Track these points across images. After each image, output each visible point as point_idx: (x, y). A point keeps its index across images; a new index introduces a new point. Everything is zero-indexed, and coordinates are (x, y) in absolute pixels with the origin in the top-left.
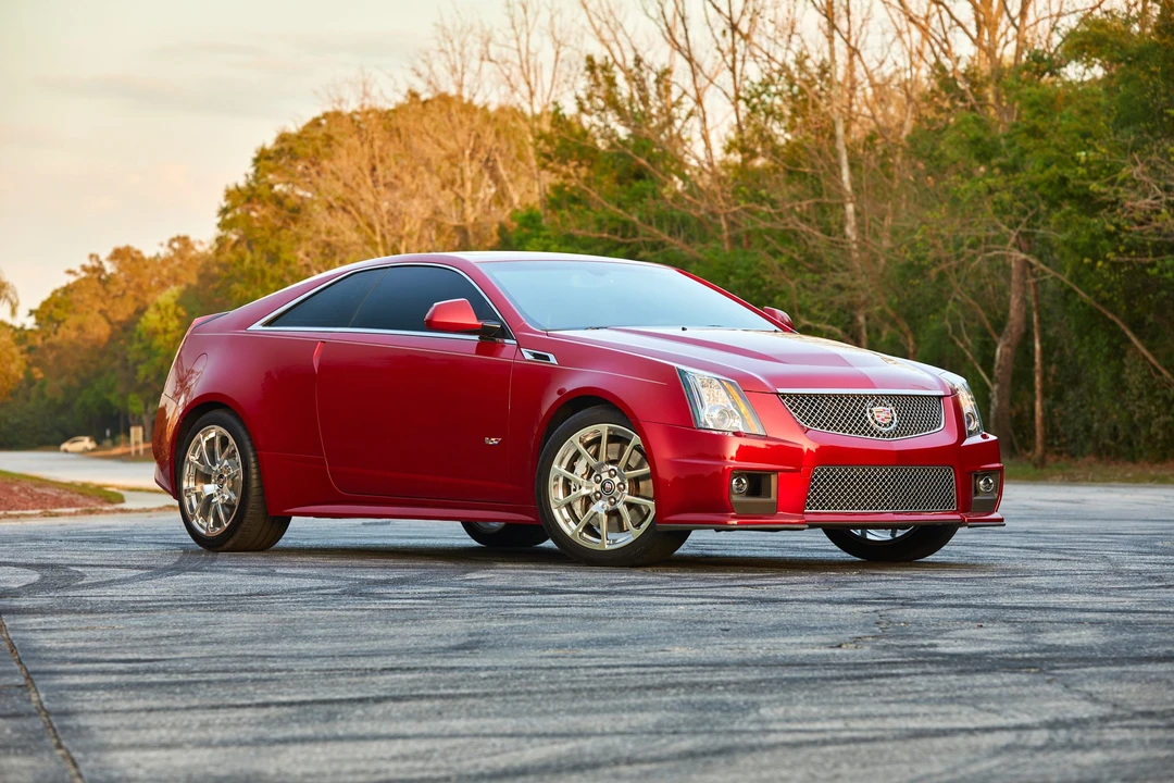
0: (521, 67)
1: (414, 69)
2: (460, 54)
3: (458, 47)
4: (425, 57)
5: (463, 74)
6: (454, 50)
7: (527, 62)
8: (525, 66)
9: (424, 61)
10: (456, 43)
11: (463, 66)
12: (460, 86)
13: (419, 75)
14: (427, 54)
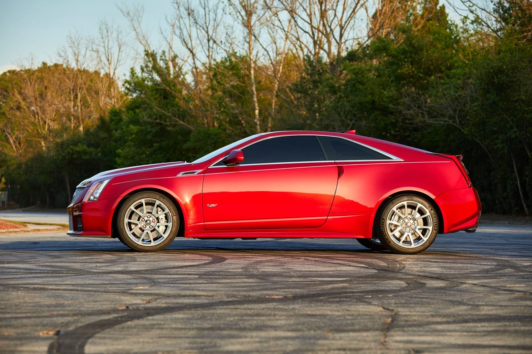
0: (105, 54)
1: (59, 54)
2: (77, 48)
3: (76, 46)
4: (63, 49)
5: (78, 56)
6: (75, 47)
7: (108, 52)
8: (107, 54)
9: (63, 51)
10: (76, 44)
11: (78, 53)
12: (77, 60)
13: (60, 56)
14: (64, 48)
